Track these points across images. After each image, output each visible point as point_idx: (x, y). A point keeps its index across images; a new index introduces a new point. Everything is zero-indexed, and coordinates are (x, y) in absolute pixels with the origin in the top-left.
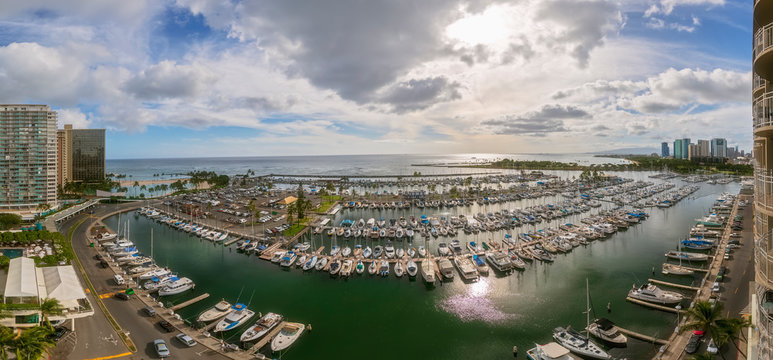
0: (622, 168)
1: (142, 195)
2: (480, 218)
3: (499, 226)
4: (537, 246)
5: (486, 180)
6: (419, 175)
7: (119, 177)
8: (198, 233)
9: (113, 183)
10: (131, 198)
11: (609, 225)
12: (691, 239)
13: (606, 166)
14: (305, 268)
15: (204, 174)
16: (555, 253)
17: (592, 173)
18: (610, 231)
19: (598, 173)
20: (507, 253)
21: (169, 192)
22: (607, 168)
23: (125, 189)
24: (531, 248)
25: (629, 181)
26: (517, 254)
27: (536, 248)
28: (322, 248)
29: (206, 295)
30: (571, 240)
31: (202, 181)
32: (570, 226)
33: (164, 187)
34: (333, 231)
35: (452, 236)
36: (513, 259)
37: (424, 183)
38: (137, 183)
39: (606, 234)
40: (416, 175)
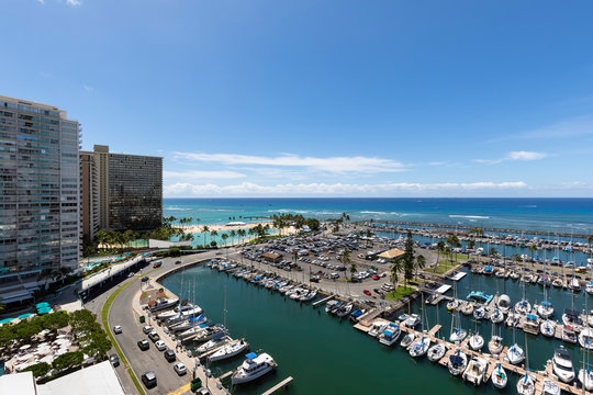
1: (214, 244)
7: (183, 221)
8: (282, 289)
9: (174, 230)
10: (200, 248)
14: (413, 353)
15: (289, 217)
21: (248, 239)
23: (189, 237)
28: (437, 328)
29: (290, 379)
31: (288, 225)
33: (242, 233)
34: (455, 305)
38: (206, 229)
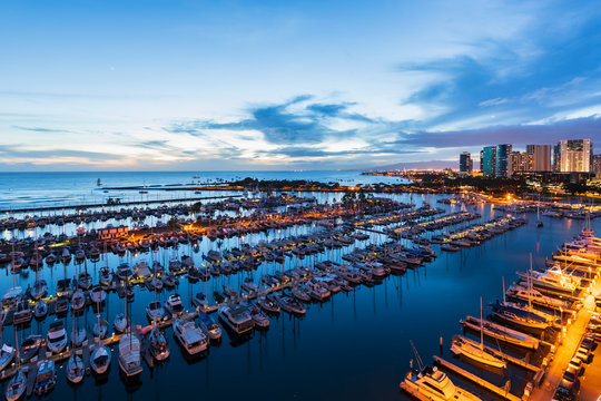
0: (398, 189)
2: (211, 256)
3: (236, 266)
4: (286, 291)
5: (220, 206)
6: (117, 203)
11: (379, 264)
12: (506, 304)
13: (377, 186)
16: (307, 302)
17: (357, 195)
18: (380, 272)
19: (366, 195)
20: (245, 304)
22: (378, 188)
24: (277, 294)
25: (408, 206)
26: (258, 304)
27: (284, 295)
30: (330, 283)
32: (328, 263)
35: (170, 288)
36: (254, 313)
37: (124, 215)
39: (374, 276)
40: (111, 203)
